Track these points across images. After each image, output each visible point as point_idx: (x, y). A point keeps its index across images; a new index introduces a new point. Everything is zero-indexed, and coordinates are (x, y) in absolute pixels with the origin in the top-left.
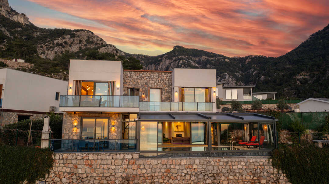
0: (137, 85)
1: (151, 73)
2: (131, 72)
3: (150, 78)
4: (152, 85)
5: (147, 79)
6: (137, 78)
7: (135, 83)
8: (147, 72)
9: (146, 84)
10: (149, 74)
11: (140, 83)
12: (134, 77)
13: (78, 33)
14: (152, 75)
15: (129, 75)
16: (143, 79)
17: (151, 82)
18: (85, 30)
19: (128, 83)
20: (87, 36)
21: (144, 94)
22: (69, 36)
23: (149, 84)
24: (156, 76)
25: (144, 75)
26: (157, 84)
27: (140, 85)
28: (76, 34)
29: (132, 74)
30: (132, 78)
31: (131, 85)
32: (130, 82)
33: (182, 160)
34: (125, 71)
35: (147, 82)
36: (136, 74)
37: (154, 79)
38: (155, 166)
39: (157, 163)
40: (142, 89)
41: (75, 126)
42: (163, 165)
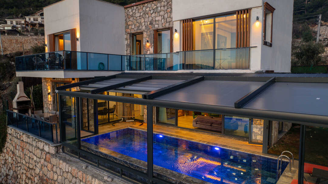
0: (140, 27)
2: (132, 8)
3: (155, 13)
4: (158, 24)
5: (151, 14)
6: (140, 16)
7: (138, 25)
8: (151, 3)
9: (151, 23)
10: (155, 5)
11: (143, 24)
12: (136, 15)
14: (159, 5)
15: (131, 13)
16: (147, 16)
17: (157, 19)
19: (130, 27)
21: (148, 42)
23: (154, 23)
24: (164, 6)
26: (165, 20)
27: (144, 27)
29: (134, 11)
30: (135, 18)
32: (132, 25)
33: (94, 179)
34: (126, 8)
35: (152, 20)
36: (139, 10)
37: (162, 13)
38: (65, 175)
39: (67, 170)
40: (146, 33)
41: (49, 94)
42: (73, 176)
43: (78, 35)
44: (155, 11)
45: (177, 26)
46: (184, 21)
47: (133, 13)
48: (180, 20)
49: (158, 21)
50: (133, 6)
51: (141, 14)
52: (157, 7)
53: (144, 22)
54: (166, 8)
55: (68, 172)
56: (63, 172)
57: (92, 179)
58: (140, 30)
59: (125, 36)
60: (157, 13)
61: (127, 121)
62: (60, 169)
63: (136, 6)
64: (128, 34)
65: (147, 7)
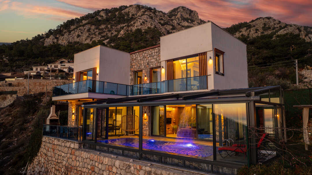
0: (140, 67)
1: (152, 49)
2: (136, 54)
3: (151, 57)
4: (153, 64)
5: (148, 58)
6: (140, 59)
7: (139, 65)
8: (148, 50)
9: (148, 64)
10: (151, 52)
11: (143, 64)
12: (138, 59)
13: (254, 23)
14: (153, 52)
15: (135, 58)
16: (145, 59)
17: (152, 61)
18: (261, 18)
19: (134, 67)
20: (263, 23)
21: (145, 76)
22: (245, 28)
23: (150, 64)
24: (157, 52)
25: (146, 55)
26: (157, 61)
27: (143, 67)
28: (251, 24)
29: (137, 56)
30: (137, 61)
31: (136, 68)
32: (135, 65)
33: (105, 158)
34: (131, 54)
35: (149, 61)
36: (140, 55)
37: (155, 57)
38: (85, 160)
39: (87, 157)
40: (144, 71)
41: (73, 114)
42: (91, 160)
43: (98, 71)
44: (151, 55)
45: (163, 64)
46: (168, 61)
47: (136, 57)
48: (166, 61)
49: (153, 62)
50: (136, 53)
51: (141, 58)
52: (152, 53)
53: (144, 63)
54: (158, 53)
55: (87, 158)
56: (84, 159)
57: (104, 158)
58: (140, 68)
59: (130, 73)
60: (152, 57)
61: (129, 135)
62: (82, 157)
63: (138, 52)
64: (132, 71)
65: (145, 53)
